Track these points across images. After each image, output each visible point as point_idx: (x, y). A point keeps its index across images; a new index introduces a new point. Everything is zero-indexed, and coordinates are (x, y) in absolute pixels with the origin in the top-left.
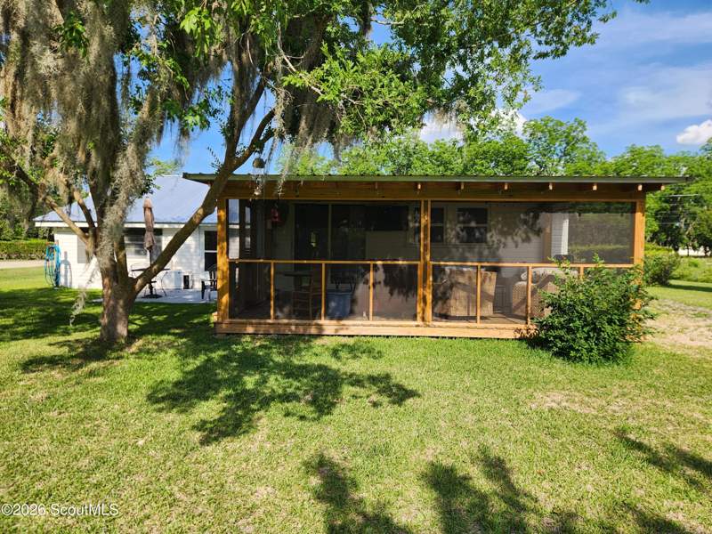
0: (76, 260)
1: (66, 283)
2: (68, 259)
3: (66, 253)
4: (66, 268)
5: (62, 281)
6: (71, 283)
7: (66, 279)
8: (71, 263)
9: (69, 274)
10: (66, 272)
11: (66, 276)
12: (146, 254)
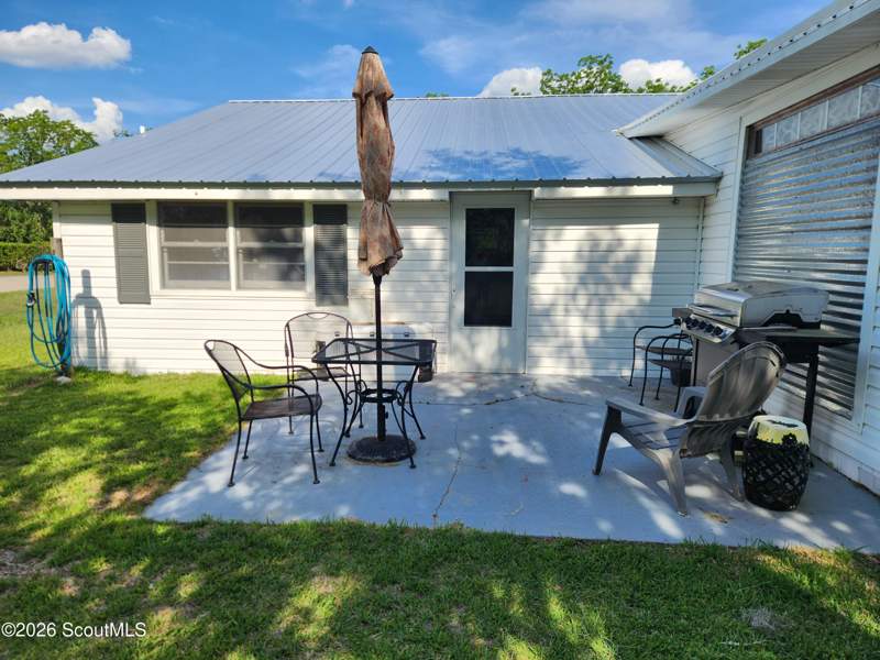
0: (115, 292)
1: (92, 355)
2: (94, 293)
3: (86, 276)
4: (89, 317)
5: (80, 352)
6: (105, 357)
7: (92, 346)
8: (103, 302)
9: (97, 332)
10: (91, 327)
11: (91, 337)
12: (303, 278)
